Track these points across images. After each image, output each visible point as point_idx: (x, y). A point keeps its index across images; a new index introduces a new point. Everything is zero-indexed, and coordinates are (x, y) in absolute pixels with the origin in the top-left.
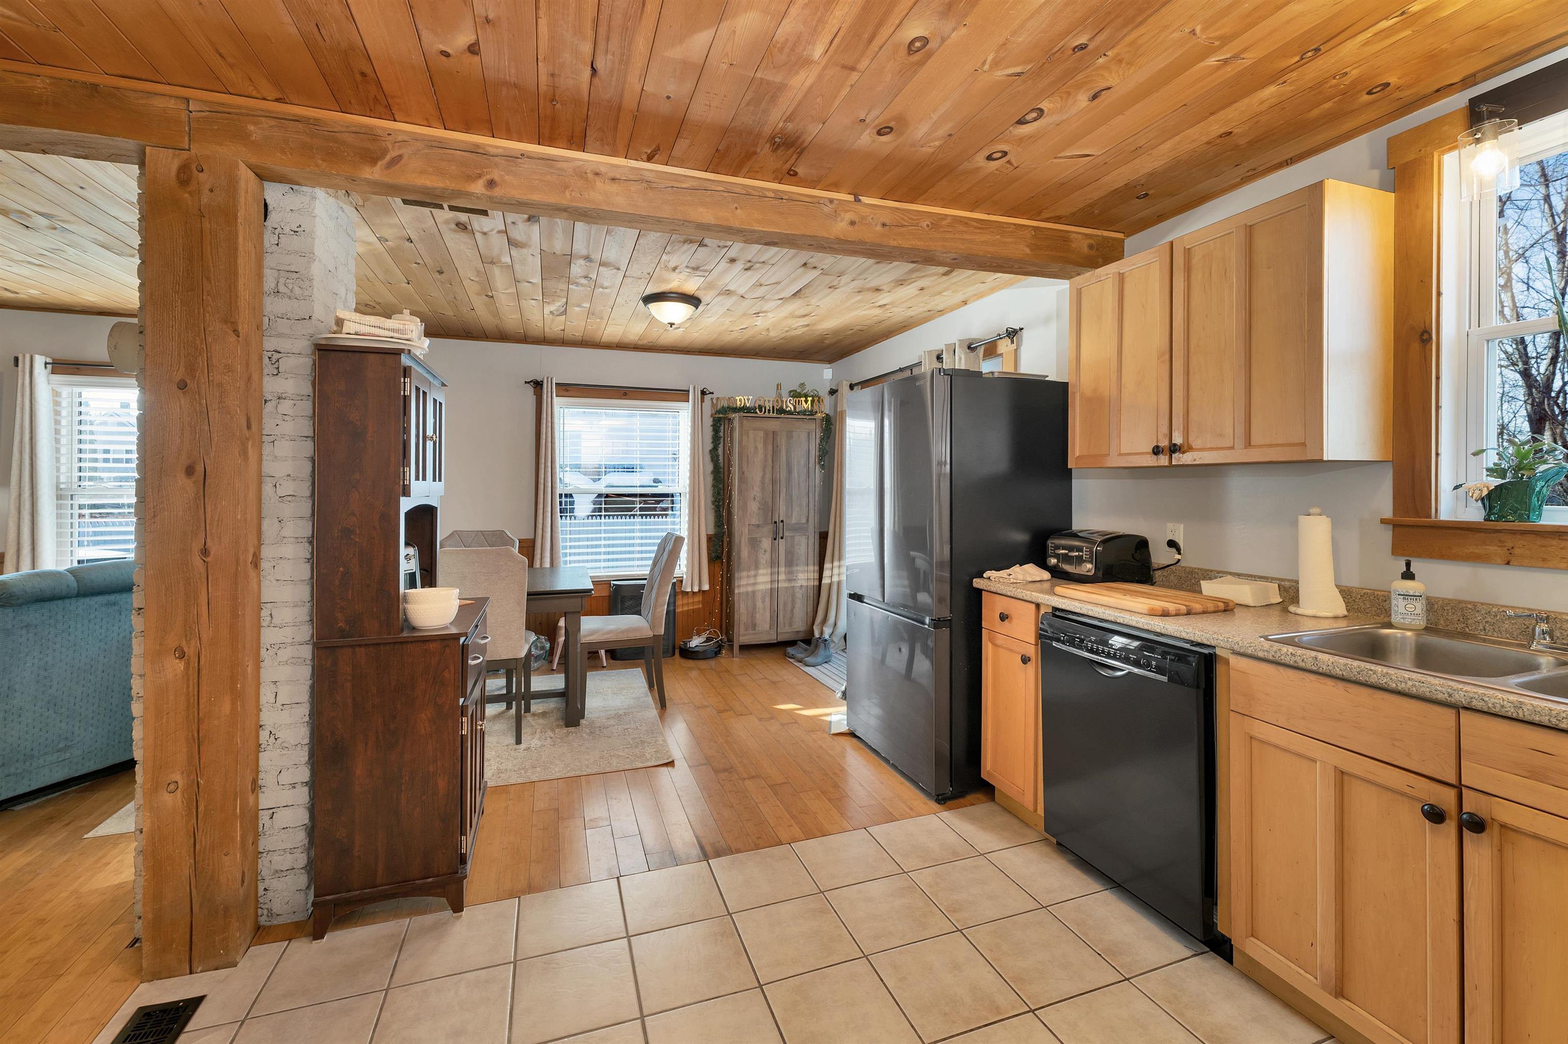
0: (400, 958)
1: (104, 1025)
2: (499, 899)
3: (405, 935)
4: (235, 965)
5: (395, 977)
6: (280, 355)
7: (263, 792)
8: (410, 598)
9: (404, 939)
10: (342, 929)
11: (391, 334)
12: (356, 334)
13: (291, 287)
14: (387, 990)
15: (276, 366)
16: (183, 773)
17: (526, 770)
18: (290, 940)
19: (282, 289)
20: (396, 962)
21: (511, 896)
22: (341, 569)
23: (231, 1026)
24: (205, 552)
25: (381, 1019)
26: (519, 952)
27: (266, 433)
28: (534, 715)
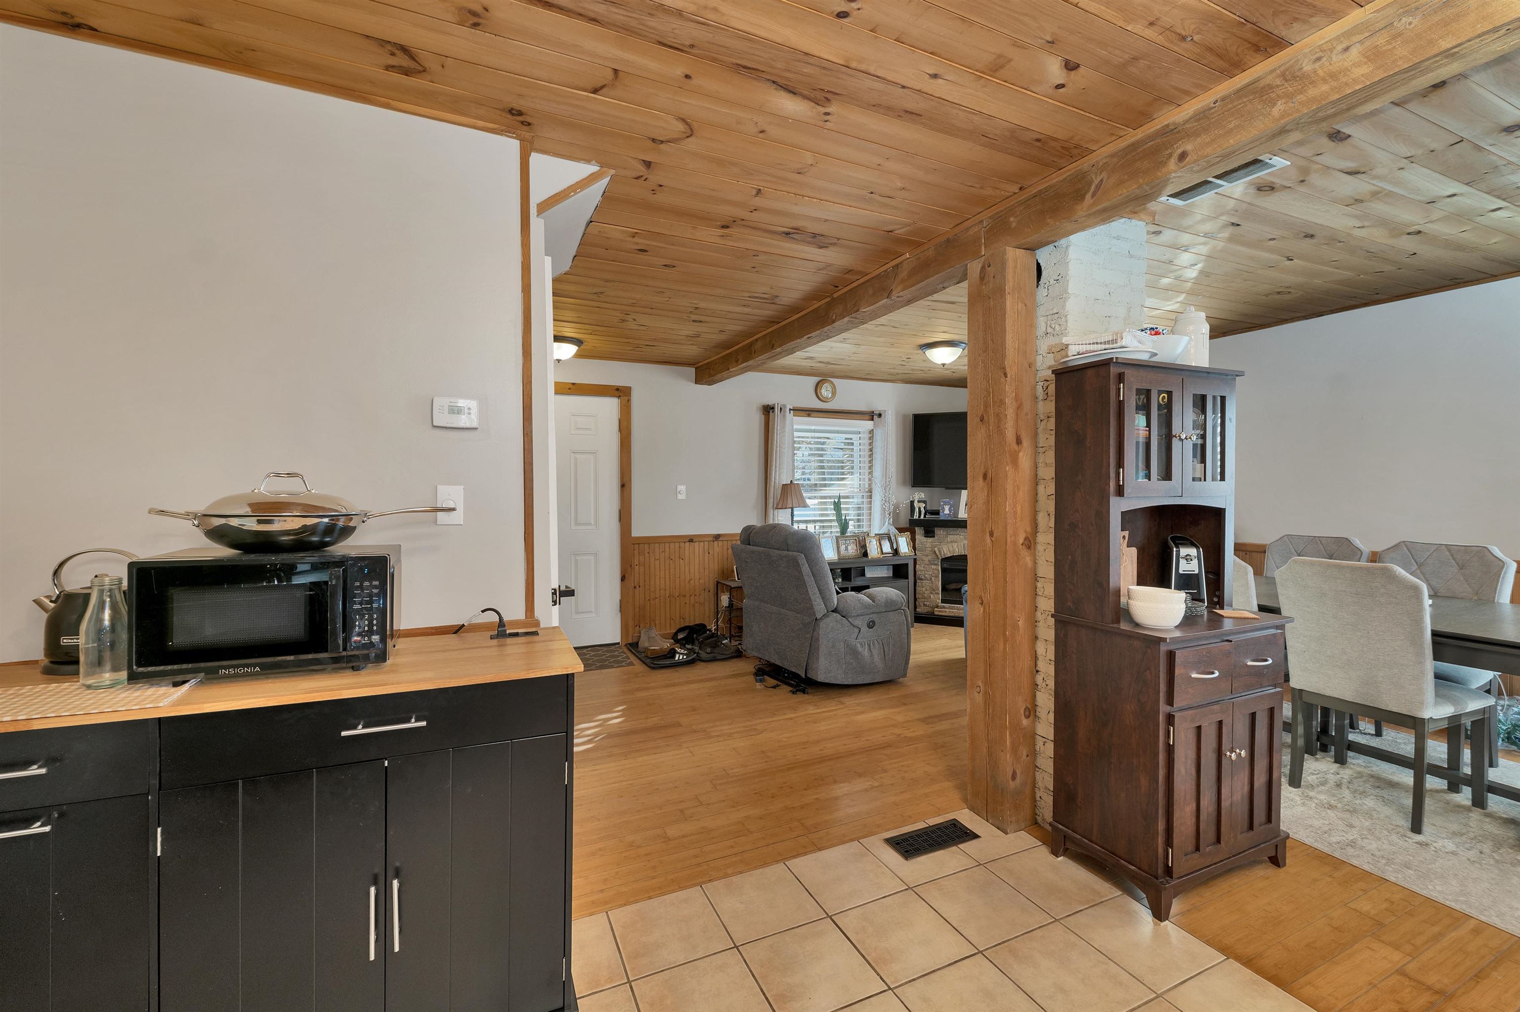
0: (1086, 911)
1: (939, 815)
2: (1209, 943)
3: (1106, 901)
4: (1006, 833)
5: (1070, 917)
6: (1049, 383)
7: (1040, 722)
8: (1132, 594)
9: (1102, 902)
10: (1075, 862)
11: (1103, 346)
12: (1079, 354)
13: (1053, 326)
14: (1056, 920)
15: (1046, 392)
16: (982, 682)
17: (1389, 862)
18: (1044, 844)
19: (1049, 330)
20: (1081, 910)
21: (1223, 950)
22: (1070, 557)
23: (974, 862)
24: (991, 534)
25: (1033, 932)
26: (1171, 993)
27: (1040, 446)
28: (1489, 815)
